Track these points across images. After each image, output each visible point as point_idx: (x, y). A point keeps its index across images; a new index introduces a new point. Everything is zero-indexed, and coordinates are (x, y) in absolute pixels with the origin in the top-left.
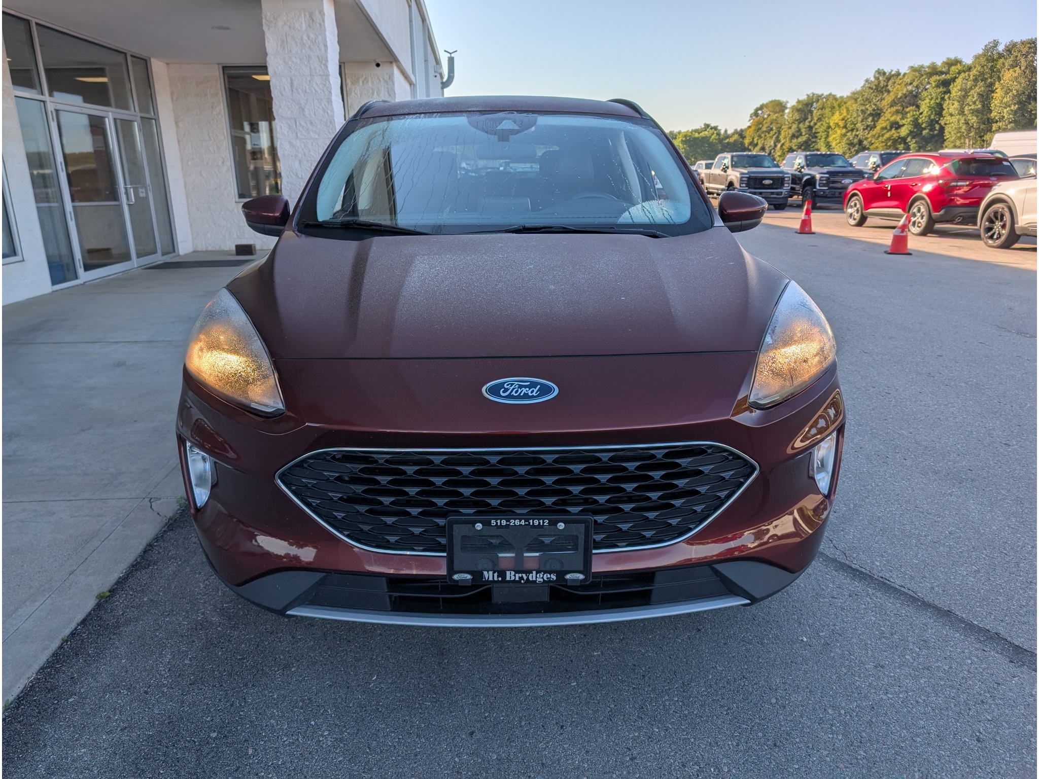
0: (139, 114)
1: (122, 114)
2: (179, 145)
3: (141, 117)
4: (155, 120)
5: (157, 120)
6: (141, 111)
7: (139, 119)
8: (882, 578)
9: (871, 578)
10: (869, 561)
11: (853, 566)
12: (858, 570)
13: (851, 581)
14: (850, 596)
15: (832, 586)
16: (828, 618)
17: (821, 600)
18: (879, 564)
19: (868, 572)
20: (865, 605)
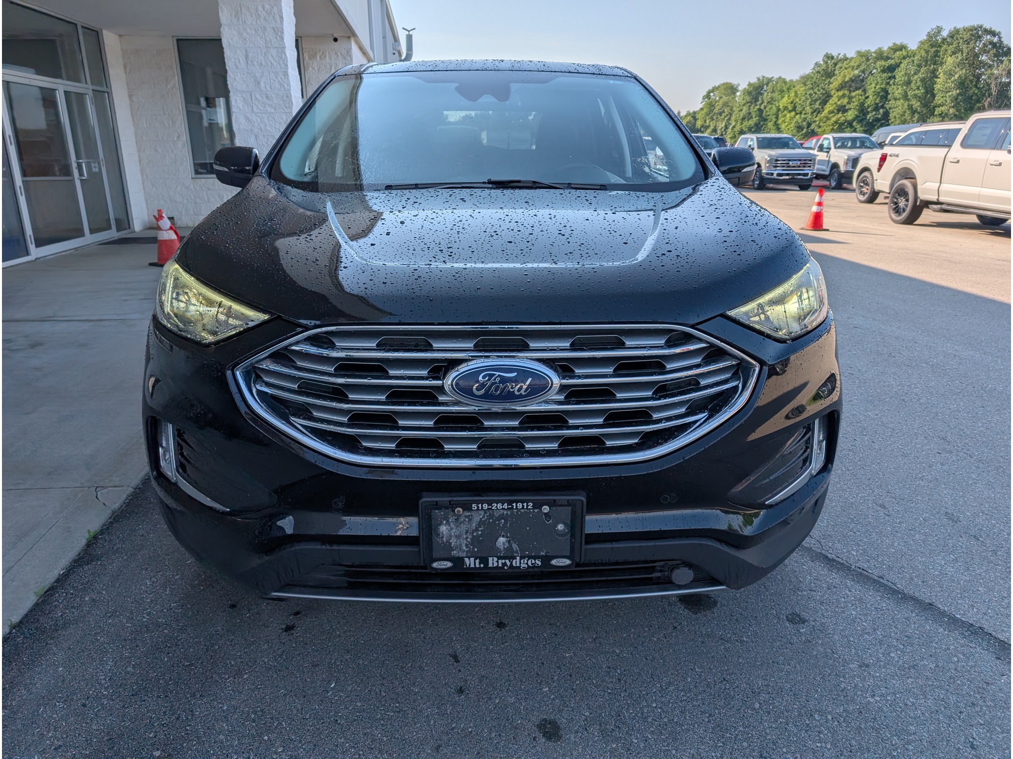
0: (91, 87)
1: (73, 87)
2: (133, 120)
3: (93, 90)
4: (108, 93)
5: (109, 93)
6: (92, 84)
7: (91, 93)
8: (859, 568)
9: (849, 568)
10: (845, 550)
11: (829, 555)
12: (834, 560)
13: (828, 572)
14: (829, 589)
15: (809, 578)
16: (808, 613)
17: (800, 593)
18: (855, 554)
19: (845, 562)
20: (844, 598)
